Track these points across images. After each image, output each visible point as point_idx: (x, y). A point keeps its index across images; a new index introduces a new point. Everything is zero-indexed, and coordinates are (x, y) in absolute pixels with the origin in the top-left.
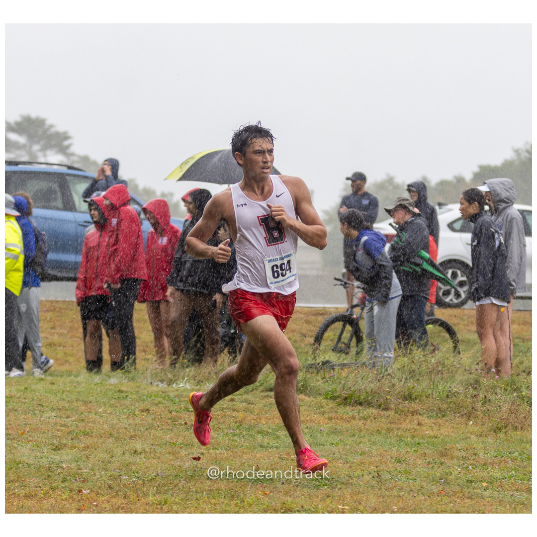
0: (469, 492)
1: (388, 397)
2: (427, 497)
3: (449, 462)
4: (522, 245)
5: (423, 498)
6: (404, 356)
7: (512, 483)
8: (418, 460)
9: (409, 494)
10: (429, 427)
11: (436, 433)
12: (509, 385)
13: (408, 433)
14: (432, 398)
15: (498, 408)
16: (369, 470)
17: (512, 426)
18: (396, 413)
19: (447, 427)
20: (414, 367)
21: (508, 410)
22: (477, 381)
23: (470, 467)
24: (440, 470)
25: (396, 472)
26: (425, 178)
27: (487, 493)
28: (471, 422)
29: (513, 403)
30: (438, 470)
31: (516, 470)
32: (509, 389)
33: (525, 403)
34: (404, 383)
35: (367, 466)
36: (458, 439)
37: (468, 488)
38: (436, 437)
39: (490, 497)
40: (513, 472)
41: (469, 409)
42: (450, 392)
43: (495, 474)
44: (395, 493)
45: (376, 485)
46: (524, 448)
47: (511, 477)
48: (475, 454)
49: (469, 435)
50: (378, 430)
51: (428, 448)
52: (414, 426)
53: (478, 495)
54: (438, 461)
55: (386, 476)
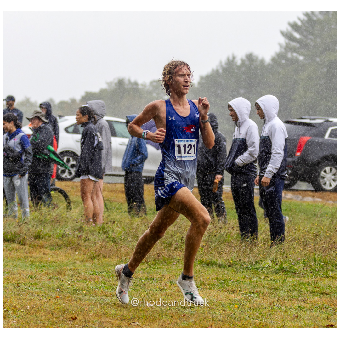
0: (75, 297)
1: (25, 237)
2: (48, 300)
3: (62, 278)
4: (109, 143)
5: (46, 300)
6: (36, 211)
7: (102, 291)
8: (43, 276)
9: (37, 298)
10: (50, 256)
11: (54, 259)
12: (101, 229)
13: (37, 260)
14: (53, 237)
15: (94, 244)
16: (12, 283)
17: (103, 255)
18: (30, 246)
19: (62, 256)
20: (42, 218)
21: (100, 245)
22: (81, 228)
23: (76, 281)
24: (57, 283)
25: (29, 284)
26: (51, 100)
27: (86, 297)
28: (77, 253)
29: (104, 241)
30: (56, 283)
31: (105, 283)
32: (101, 232)
33: (111, 241)
34: (36, 228)
35: (11, 280)
36: (69, 263)
37: (74, 294)
38: (55, 262)
39: (88, 300)
40: (103, 284)
41: (76, 244)
42: (64, 234)
43: (91, 285)
44: (28, 297)
45: (16, 292)
46: (110, 269)
47: (102, 287)
48: (79, 273)
49: (75, 261)
50: (18, 258)
51: (50, 269)
52: (41, 255)
53: (80, 299)
54: (56, 277)
55: (22, 287)
